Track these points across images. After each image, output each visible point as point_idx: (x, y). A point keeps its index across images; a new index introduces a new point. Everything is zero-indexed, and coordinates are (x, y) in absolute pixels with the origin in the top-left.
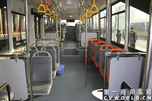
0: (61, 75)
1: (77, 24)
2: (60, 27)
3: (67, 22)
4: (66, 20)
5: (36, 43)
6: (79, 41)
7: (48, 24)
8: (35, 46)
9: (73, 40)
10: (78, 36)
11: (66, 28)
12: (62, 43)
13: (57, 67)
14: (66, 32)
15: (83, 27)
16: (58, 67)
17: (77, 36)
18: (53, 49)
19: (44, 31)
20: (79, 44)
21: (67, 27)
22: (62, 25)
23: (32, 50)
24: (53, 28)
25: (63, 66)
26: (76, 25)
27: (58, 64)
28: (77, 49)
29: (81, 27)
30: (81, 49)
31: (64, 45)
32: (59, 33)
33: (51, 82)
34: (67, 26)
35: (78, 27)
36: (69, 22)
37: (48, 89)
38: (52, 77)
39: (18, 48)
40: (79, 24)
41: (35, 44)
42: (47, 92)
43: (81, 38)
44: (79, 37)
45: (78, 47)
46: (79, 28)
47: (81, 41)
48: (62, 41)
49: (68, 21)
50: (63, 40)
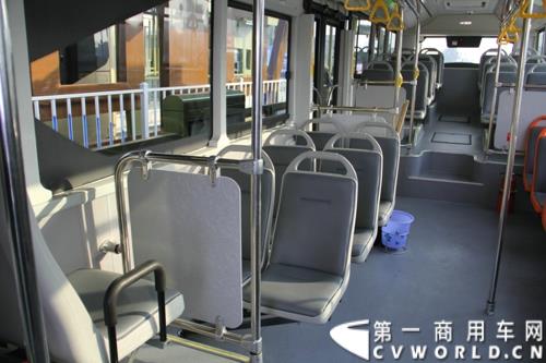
0: (395, 250)
1: (488, 54)
2: (412, 67)
3: (450, 45)
4: (444, 40)
5: (316, 121)
6: (487, 126)
7: (370, 51)
8: (311, 130)
9: (465, 120)
10: (485, 104)
11: (442, 68)
12: (420, 128)
13: (380, 219)
14: (439, 86)
15: (511, 68)
16: (385, 218)
17: (482, 105)
18: (371, 147)
19: (350, 76)
20: (488, 136)
21: (447, 65)
22: (423, 59)
23: (297, 144)
24: (387, 68)
25: (408, 220)
26: (484, 58)
27: (389, 210)
28: (475, 158)
29: (501, 69)
30: (491, 156)
31: (424, 136)
32: (407, 87)
33: (343, 276)
34: (445, 62)
35: (489, 66)
36: (458, 46)
37: (325, 300)
38: (353, 256)
39: (243, 133)
40: (495, 54)
41: (311, 125)
42: (317, 312)
43: (496, 113)
44: (488, 109)
45: (480, 147)
46: (495, 70)
47: (494, 126)
48: (417, 121)
49: (455, 43)
50: (423, 115)
